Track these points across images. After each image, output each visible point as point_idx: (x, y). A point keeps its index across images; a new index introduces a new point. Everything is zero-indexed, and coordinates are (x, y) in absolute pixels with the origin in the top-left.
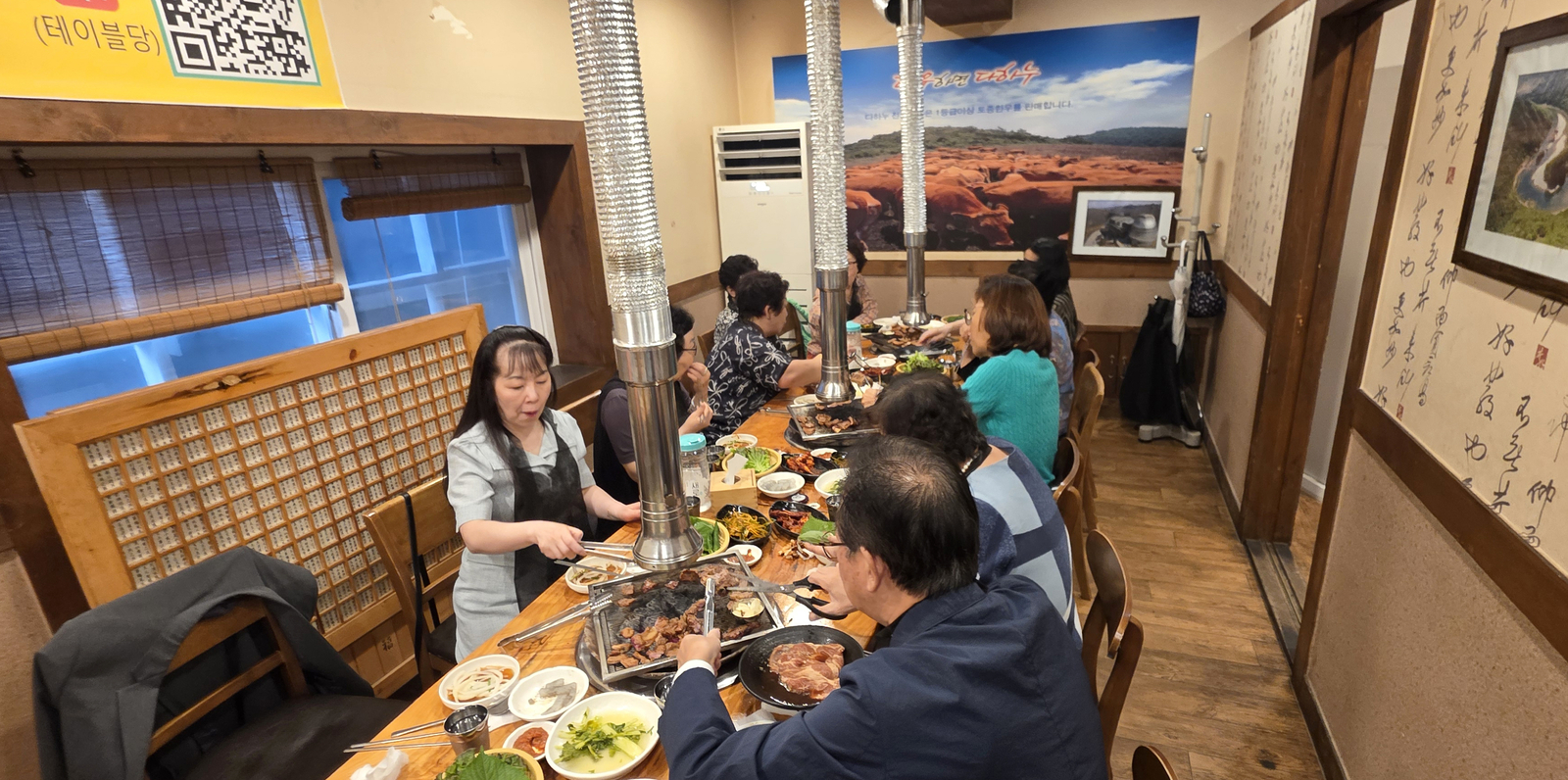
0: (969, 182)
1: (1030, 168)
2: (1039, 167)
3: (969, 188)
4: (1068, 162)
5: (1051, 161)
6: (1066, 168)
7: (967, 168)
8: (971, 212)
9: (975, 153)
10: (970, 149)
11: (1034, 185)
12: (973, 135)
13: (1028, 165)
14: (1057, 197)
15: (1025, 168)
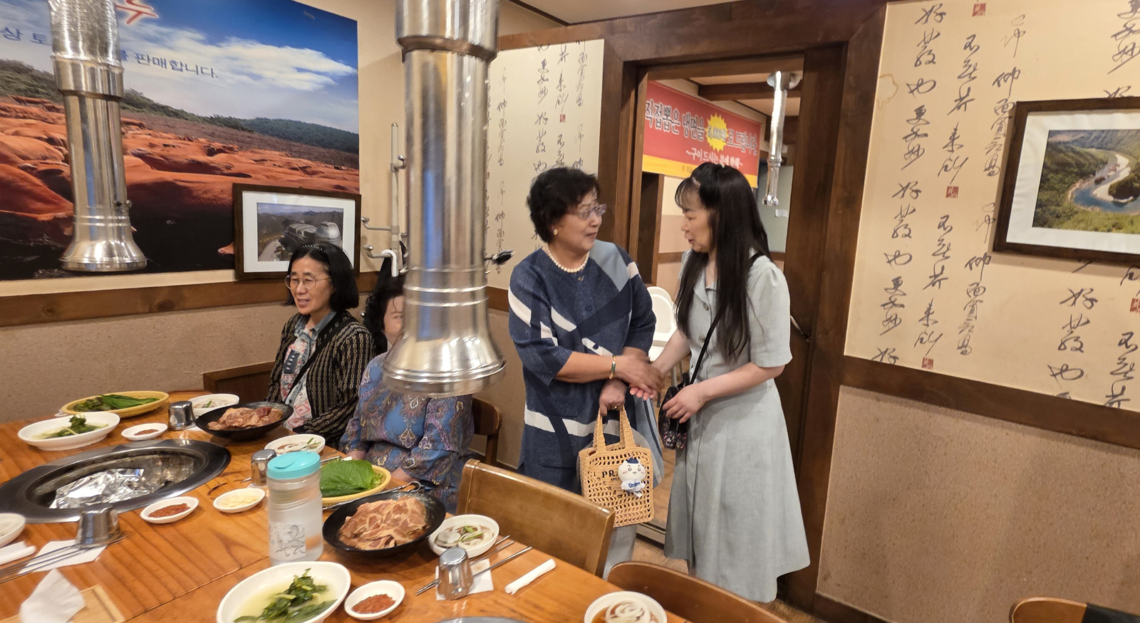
0: (25, 158)
1: (157, 150)
2: (173, 152)
3: (25, 169)
4: (220, 151)
5: (193, 146)
6: (218, 159)
7: (17, 134)
8: (40, 211)
9: (34, 109)
10: (20, 101)
11: (168, 176)
12: (23, 77)
13: (152, 146)
14: (209, 195)
15: (148, 150)
